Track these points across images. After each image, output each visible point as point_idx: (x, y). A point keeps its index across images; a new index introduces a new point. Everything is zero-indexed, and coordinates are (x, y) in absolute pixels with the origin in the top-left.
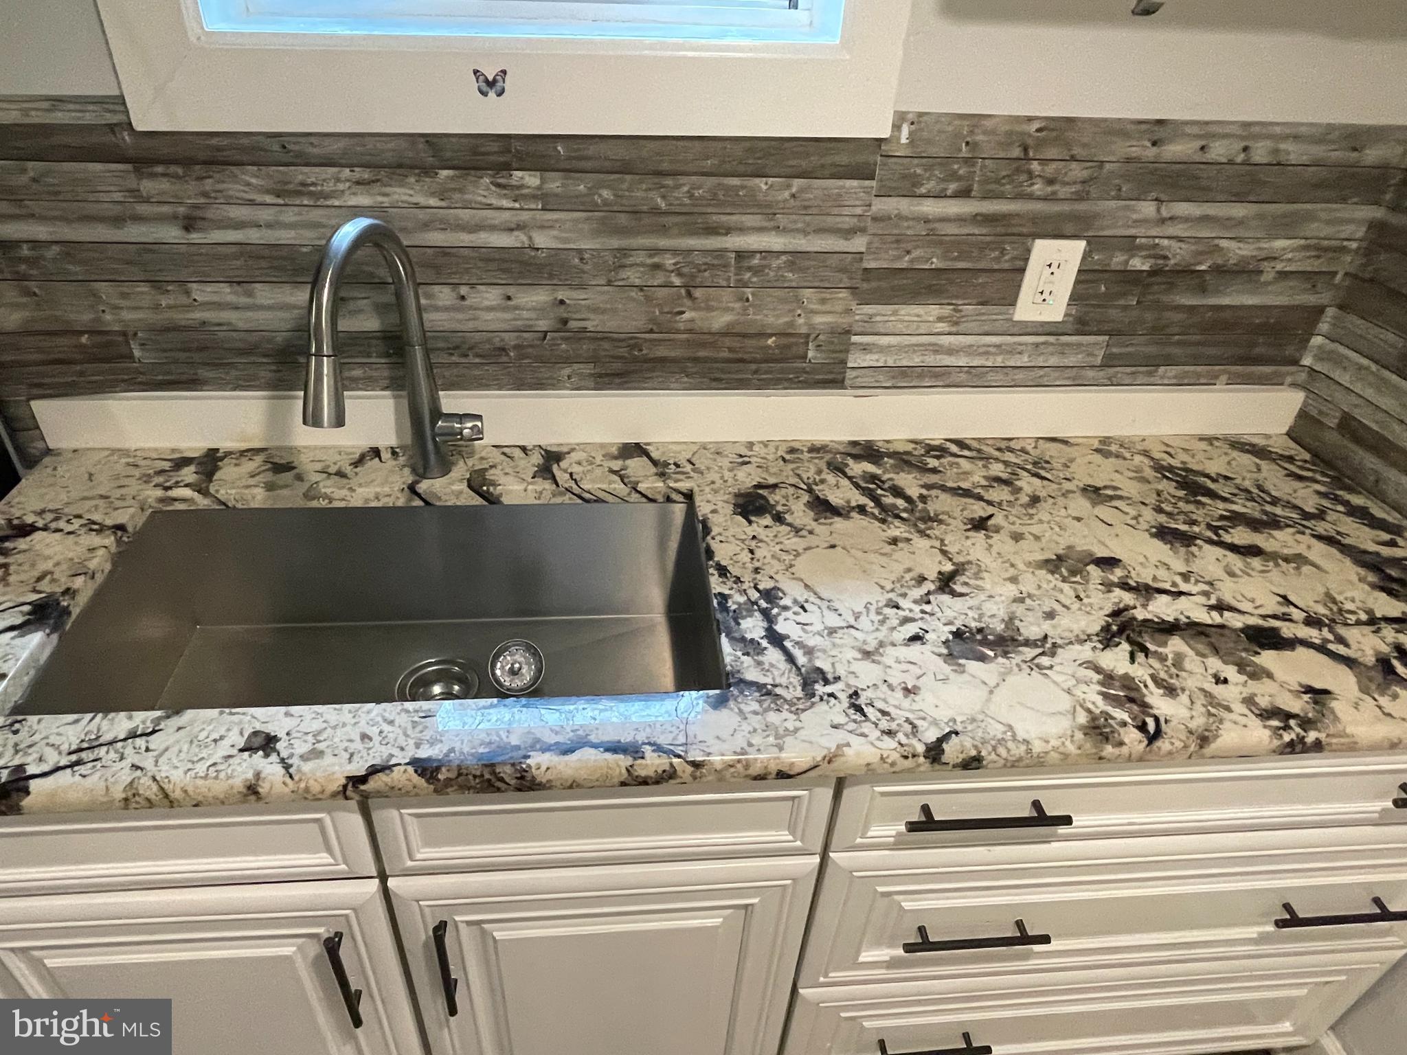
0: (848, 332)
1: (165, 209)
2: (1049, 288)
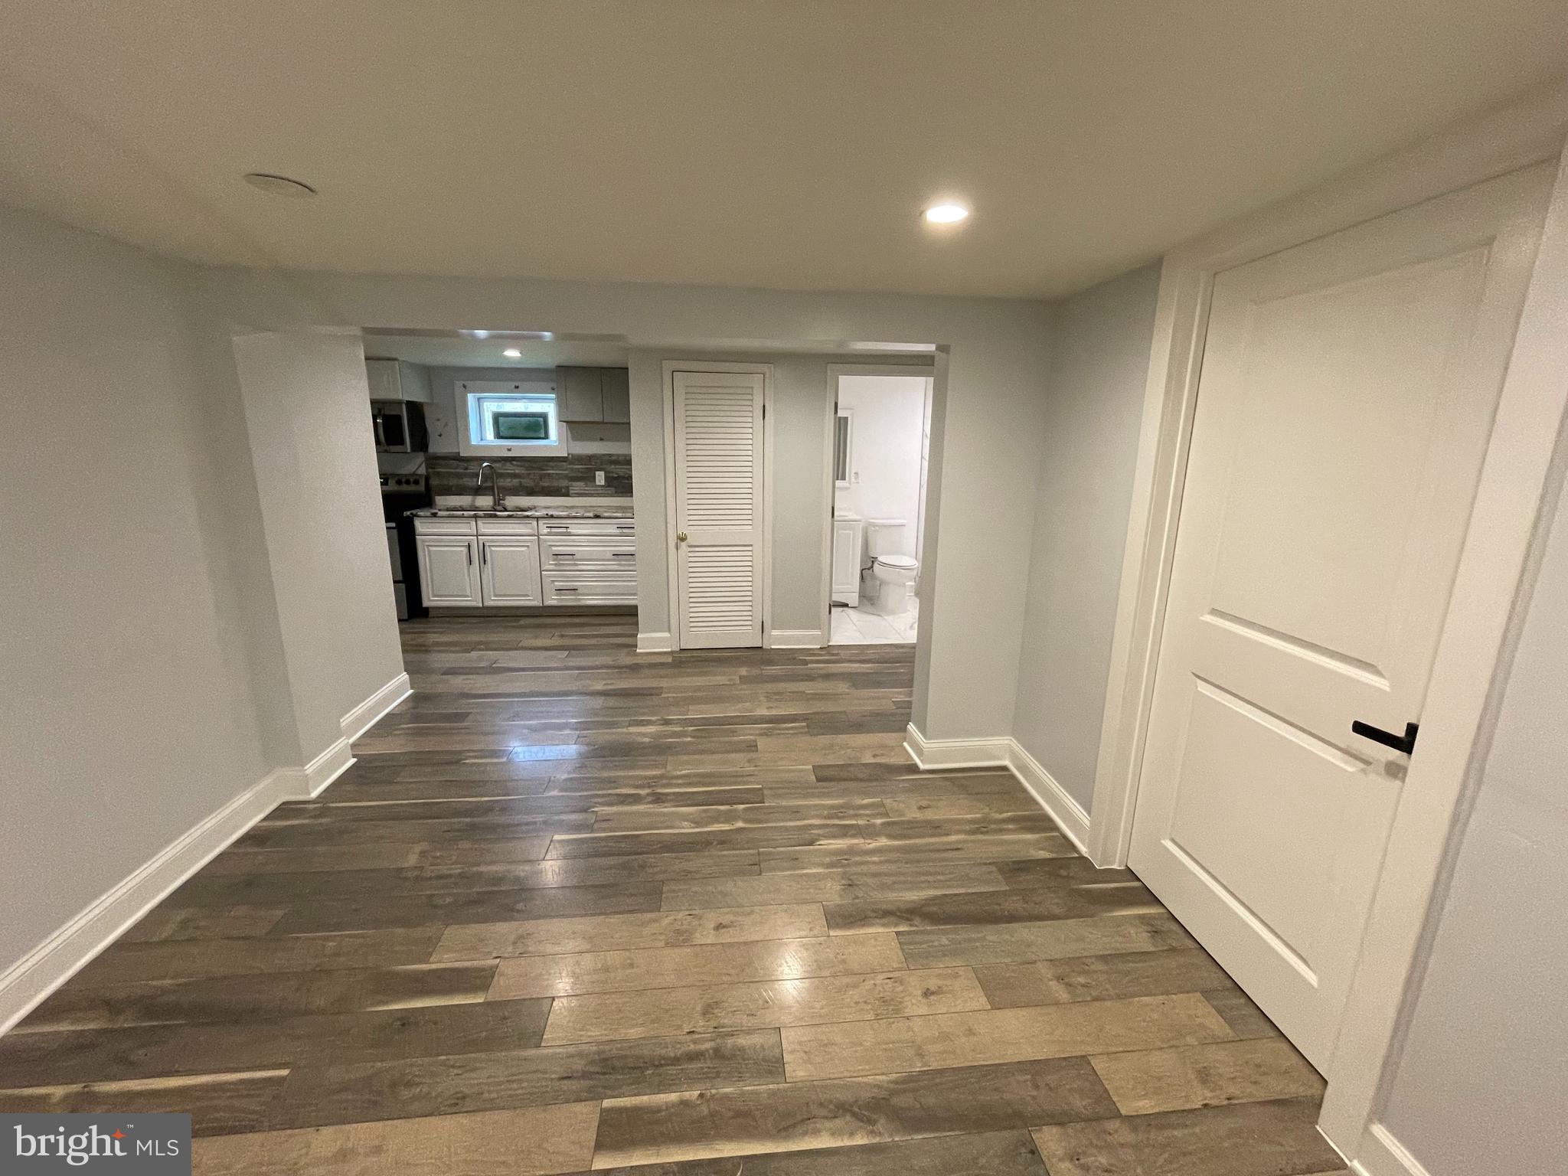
0: (569, 487)
1: (462, 467)
2: (600, 478)
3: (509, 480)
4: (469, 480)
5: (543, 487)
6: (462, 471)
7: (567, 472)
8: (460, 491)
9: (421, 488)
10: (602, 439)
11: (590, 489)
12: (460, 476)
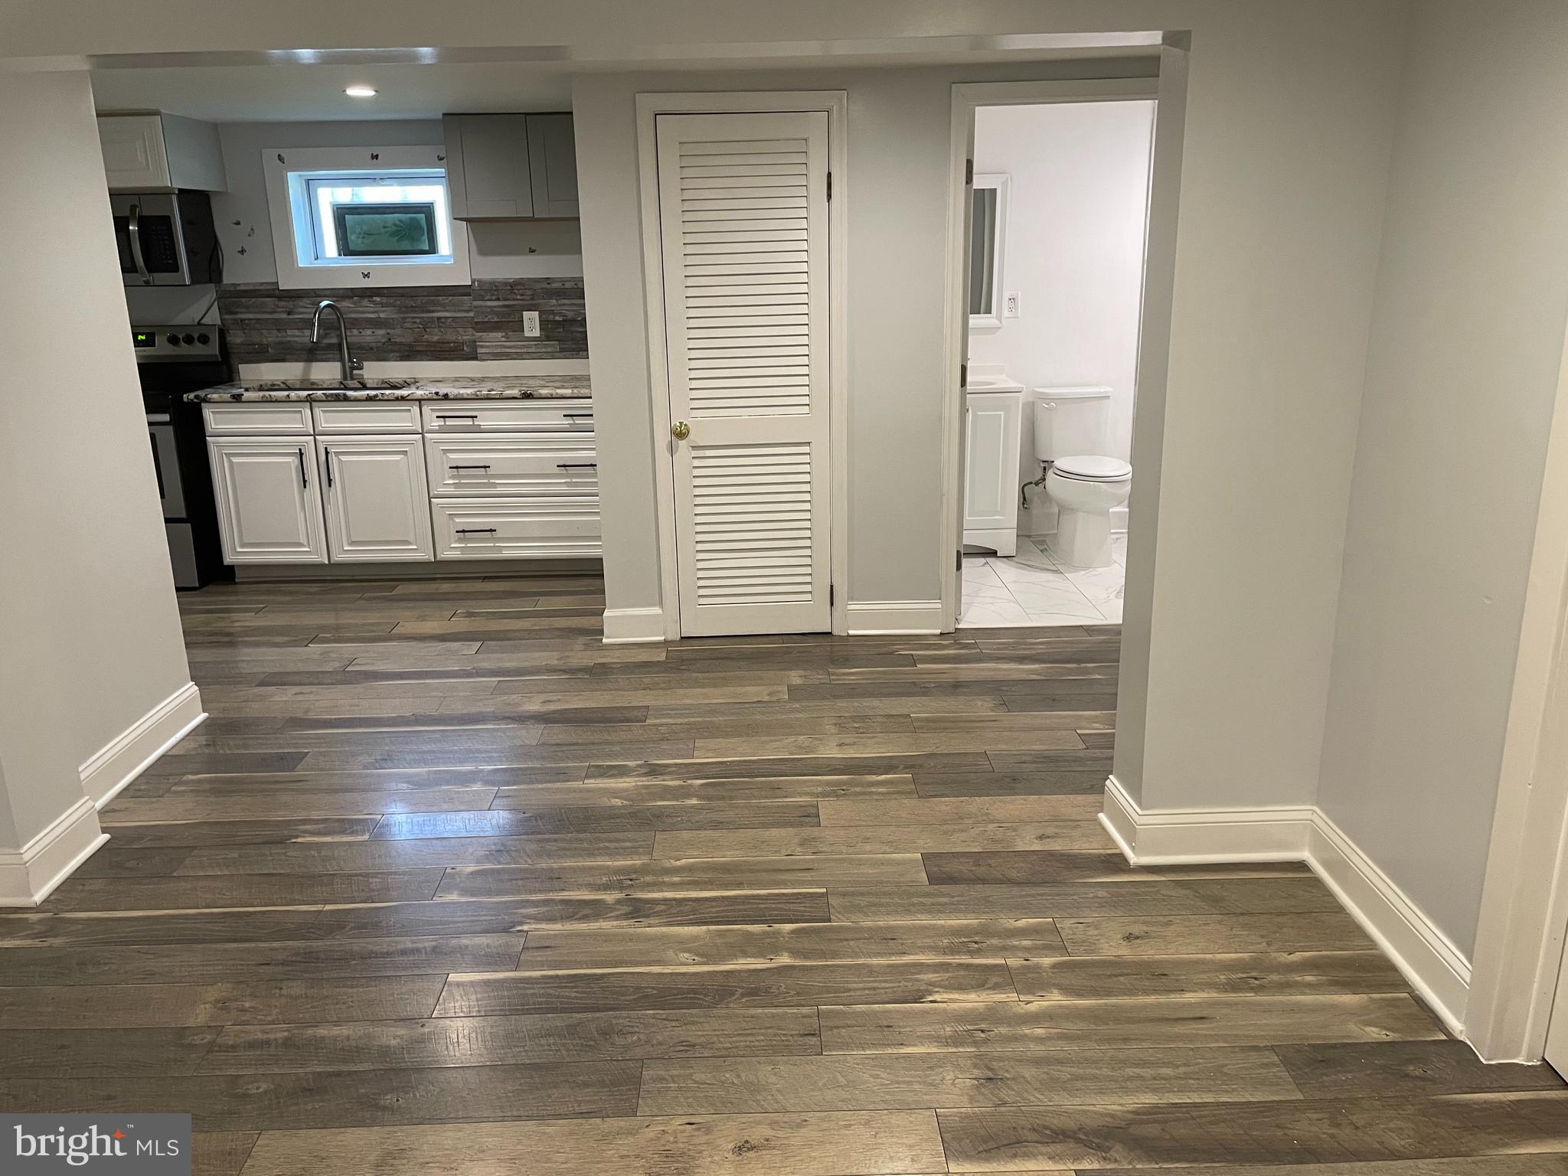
0: (475, 342)
1: (284, 309)
2: (532, 326)
3: (369, 332)
4: (297, 332)
5: (430, 343)
6: (284, 316)
7: (471, 314)
8: (283, 354)
9: (213, 349)
10: (532, 251)
11: (513, 346)
12: (280, 326)
